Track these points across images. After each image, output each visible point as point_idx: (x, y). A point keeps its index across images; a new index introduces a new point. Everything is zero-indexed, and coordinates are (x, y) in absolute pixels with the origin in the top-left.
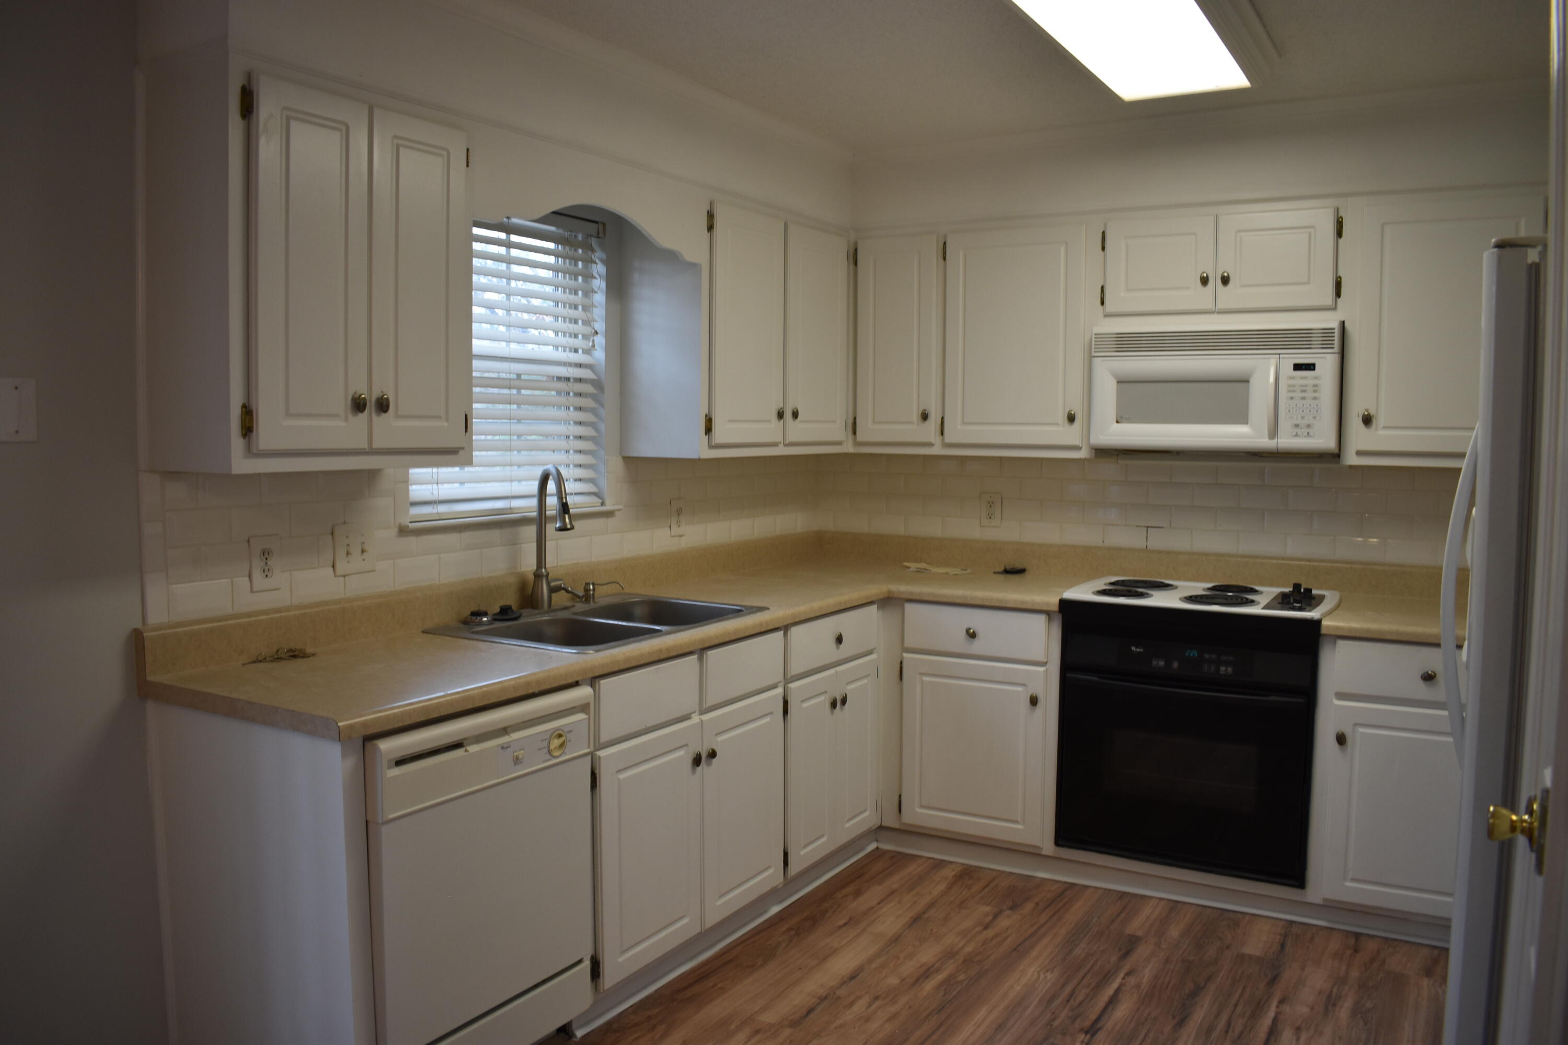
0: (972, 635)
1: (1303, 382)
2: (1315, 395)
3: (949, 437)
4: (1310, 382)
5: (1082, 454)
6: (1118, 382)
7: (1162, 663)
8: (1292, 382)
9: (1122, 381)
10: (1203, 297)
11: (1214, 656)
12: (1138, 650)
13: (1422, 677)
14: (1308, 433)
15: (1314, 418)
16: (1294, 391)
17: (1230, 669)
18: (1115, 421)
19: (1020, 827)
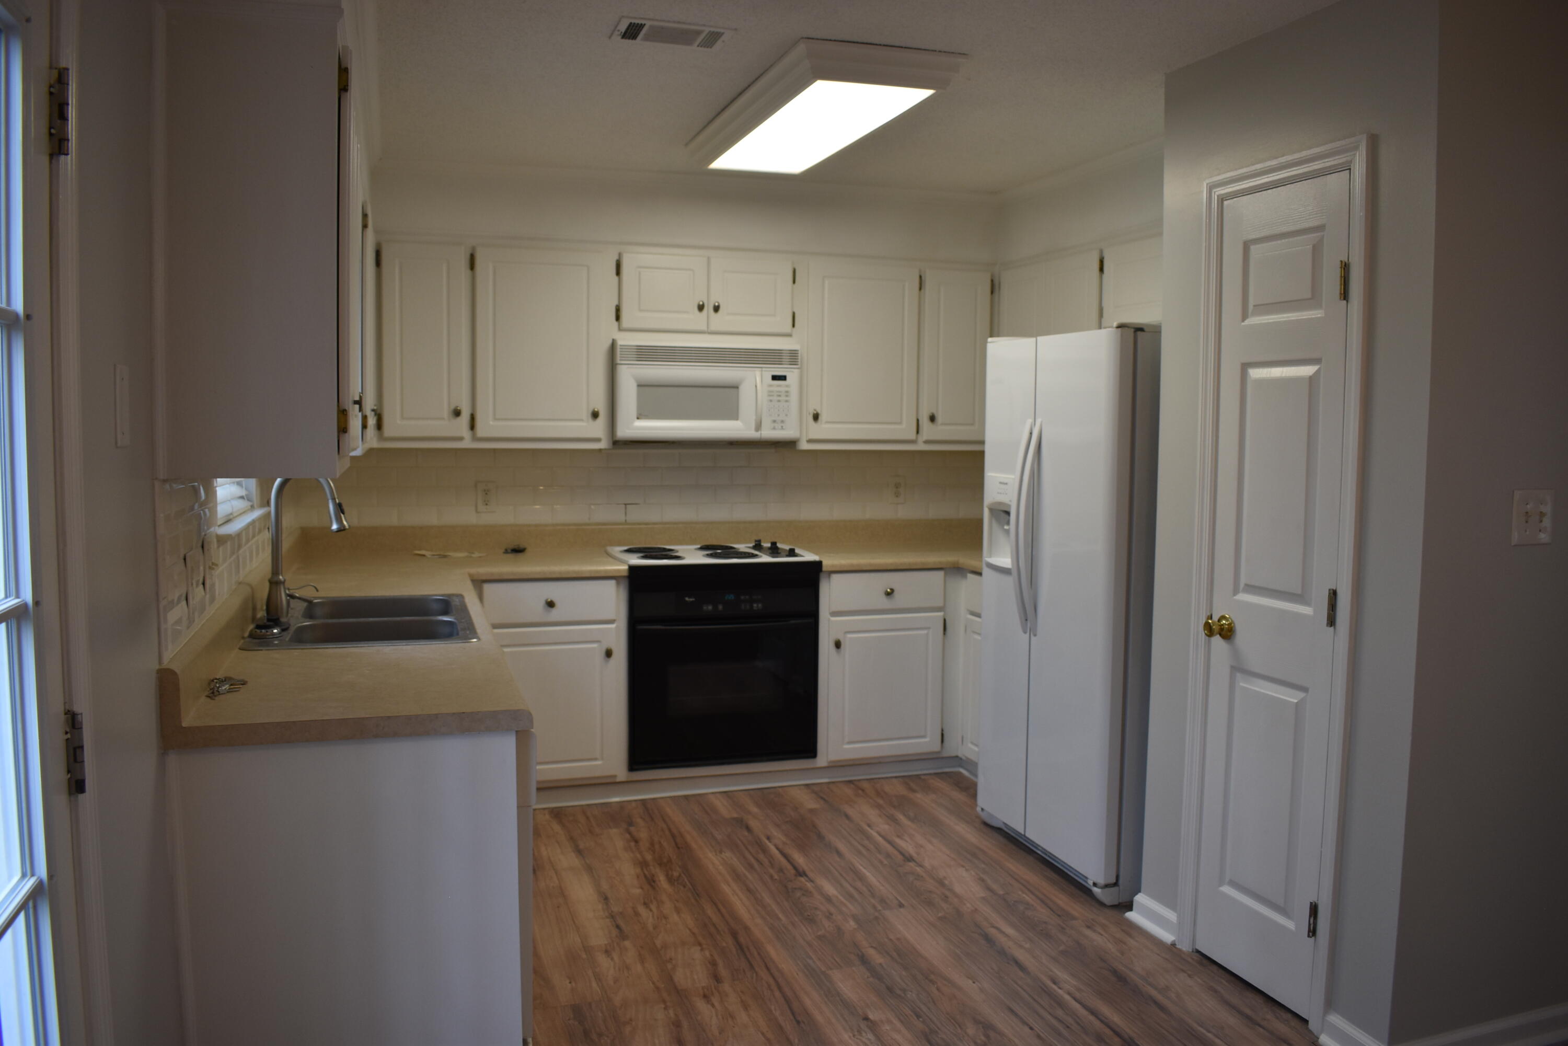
0: (551, 604)
1: (779, 389)
2: (787, 398)
3: (481, 431)
4: (783, 389)
5: (602, 445)
6: (639, 386)
7: (710, 608)
8: (771, 389)
9: (642, 386)
10: (699, 320)
11: (747, 597)
12: (691, 600)
13: (885, 594)
14: (782, 427)
15: (786, 415)
16: (773, 396)
17: (760, 605)
18: (636, 417)
19: (599, 762)
